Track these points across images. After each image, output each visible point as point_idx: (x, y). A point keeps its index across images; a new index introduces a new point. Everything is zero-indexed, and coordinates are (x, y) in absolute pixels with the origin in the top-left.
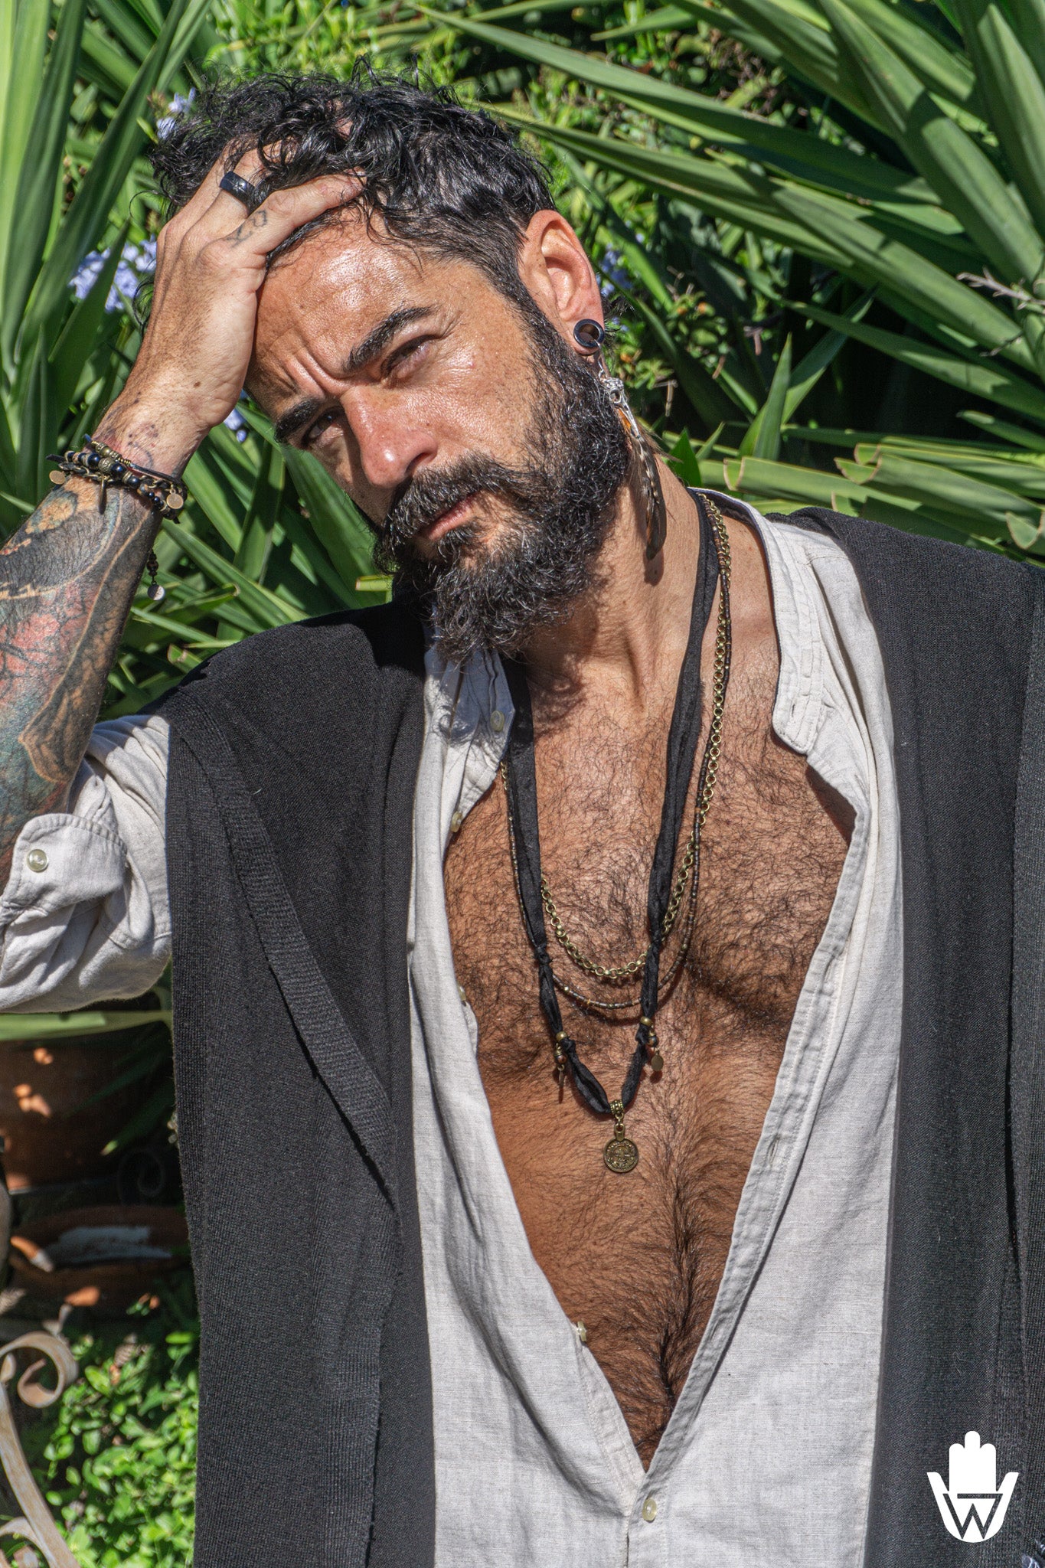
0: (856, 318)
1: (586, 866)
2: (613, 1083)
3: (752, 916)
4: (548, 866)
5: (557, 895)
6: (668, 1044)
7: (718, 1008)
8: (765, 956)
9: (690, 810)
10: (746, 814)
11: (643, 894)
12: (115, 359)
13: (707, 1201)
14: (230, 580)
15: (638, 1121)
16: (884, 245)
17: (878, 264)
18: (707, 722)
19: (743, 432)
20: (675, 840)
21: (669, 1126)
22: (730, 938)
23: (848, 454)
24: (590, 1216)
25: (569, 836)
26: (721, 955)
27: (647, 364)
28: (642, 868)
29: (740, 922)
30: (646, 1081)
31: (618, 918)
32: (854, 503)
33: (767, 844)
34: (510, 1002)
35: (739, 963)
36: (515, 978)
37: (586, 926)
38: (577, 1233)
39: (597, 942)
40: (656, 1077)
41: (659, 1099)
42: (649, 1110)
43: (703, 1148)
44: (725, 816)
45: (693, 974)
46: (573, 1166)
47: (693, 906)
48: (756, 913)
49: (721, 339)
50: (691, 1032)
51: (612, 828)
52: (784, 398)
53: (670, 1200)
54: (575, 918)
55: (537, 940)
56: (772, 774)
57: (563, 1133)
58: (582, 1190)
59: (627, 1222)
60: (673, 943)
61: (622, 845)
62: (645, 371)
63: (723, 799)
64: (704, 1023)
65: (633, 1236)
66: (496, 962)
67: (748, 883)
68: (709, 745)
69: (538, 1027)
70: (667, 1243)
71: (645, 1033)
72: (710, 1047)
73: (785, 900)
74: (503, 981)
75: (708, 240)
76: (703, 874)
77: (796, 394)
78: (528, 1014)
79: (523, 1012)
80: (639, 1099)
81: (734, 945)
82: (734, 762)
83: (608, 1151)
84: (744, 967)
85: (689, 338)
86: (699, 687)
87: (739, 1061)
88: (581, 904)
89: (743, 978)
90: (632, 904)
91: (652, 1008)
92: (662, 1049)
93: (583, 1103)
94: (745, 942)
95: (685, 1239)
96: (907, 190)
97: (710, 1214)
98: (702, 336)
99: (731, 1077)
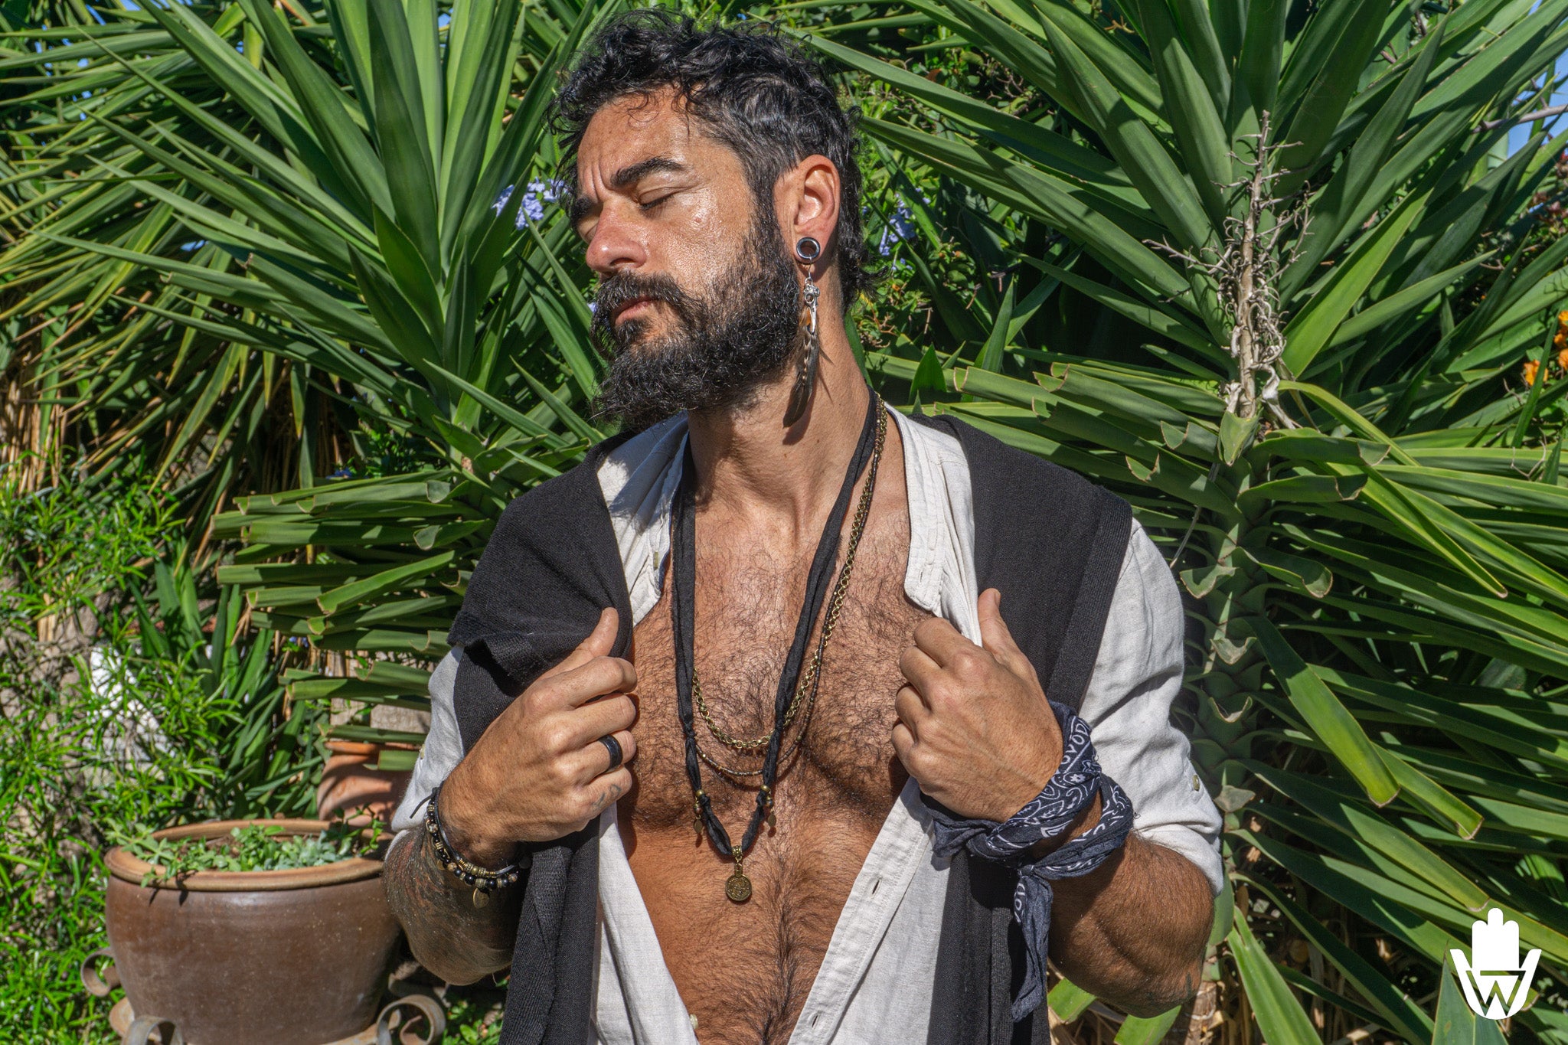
0: (1067, 269)
1: (730, 668)
2: (736, 833)
3: (853, 719)
4: (699, 667)
5: (707, 691)
6: (781, 806)
7: (821, 784)
8: (858, 751)
9: (818, 632)
10: (858, 641)
11: (773, 692)
12: (520, 265)
13: (805, 924)
14: (586, 435)
15: (755, 863)
16: (1088, 213)
17: (1083, 227)
18: (839, 566)
19: (979, 348)
20: (803, 653)
21: (779, 869)
22: (834, 734)
23: (1045, 369)
24: (714, 928)
25: (720, 645)
26: (826, 745)
27: (913, 294)
28: (775, 672)
29: (843, 723)
30: (765, 833)
31: (751, 709)
32: (1049, 407)
33: (870, 667)
34: (663, 772)
35: (838, 754)
36: (668, 753)
37: (726, 714)
38: (704, 940)
39: (734, 726)
40: (772, 833)
41: (772, 848)
42: (764, 855)
43: (804, 886)
44: (843, 641)
45: (806, 756)
46: (703, 891)
47: (811, 709)
48: (855, 718)
49: (970, 278)
50: (801, 799)
51: (754, 640)
52: (1007, 325)
53: (778, 921)
54: (718, 708)
55: (687, 720)
56: (882, 614)
57: (697, 867)
58: (709, 910)
59: (743, 934)
60: (792, 732)
61: (761, 653)
62: (910, 298)
63: (842, 627)
64: (810, 794)
65: (748, 945)
66: (653, 741)
67: (852, 694)
68: (838, 586)
69: (685, 788)
70: (773, 951)
71: (763, 796)
72: (813, 811)
73: (878, 711)
74: (658, 756)
75: (977, 205)
76: (822, 683)
77: (1017, 324)
78: (678, 780)
79: (672, 779)
80: (757, 846)
81: (837, 740)
82: (855, 600)
83: (730, 885)
84: (842, 757)
85: (946, 277)
86: (838, 539)
87: (834, 824)
88: (725, 697)
89: (841, 765)
90: (764, 699)
91: (773, 780)
92: (777, 810)
93: (713, 846)
94: (844, 739)
95: (787, 949)
96: (1112, 174)
97: (806, 933)
98: (956, 275)
99: (828, 835)
